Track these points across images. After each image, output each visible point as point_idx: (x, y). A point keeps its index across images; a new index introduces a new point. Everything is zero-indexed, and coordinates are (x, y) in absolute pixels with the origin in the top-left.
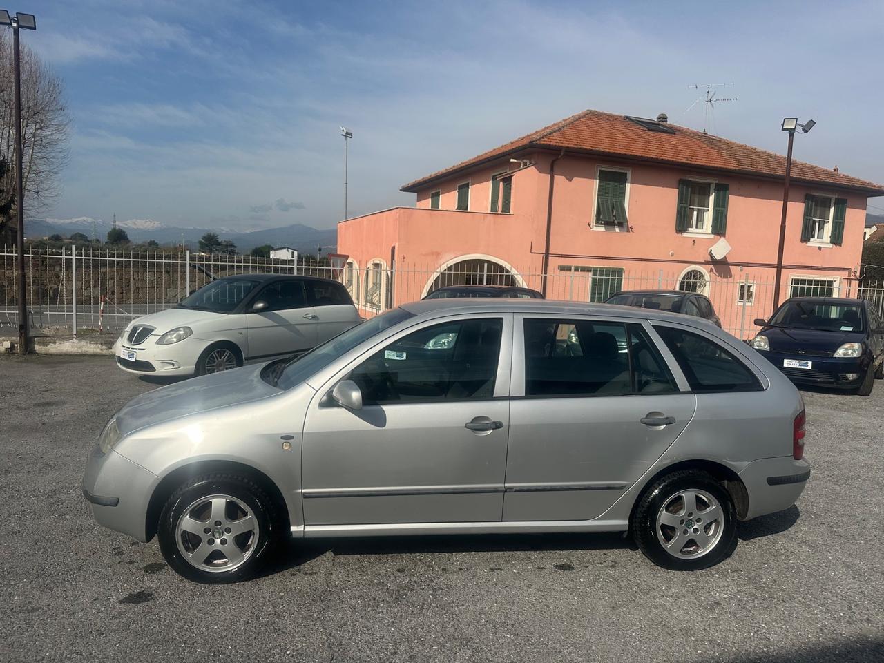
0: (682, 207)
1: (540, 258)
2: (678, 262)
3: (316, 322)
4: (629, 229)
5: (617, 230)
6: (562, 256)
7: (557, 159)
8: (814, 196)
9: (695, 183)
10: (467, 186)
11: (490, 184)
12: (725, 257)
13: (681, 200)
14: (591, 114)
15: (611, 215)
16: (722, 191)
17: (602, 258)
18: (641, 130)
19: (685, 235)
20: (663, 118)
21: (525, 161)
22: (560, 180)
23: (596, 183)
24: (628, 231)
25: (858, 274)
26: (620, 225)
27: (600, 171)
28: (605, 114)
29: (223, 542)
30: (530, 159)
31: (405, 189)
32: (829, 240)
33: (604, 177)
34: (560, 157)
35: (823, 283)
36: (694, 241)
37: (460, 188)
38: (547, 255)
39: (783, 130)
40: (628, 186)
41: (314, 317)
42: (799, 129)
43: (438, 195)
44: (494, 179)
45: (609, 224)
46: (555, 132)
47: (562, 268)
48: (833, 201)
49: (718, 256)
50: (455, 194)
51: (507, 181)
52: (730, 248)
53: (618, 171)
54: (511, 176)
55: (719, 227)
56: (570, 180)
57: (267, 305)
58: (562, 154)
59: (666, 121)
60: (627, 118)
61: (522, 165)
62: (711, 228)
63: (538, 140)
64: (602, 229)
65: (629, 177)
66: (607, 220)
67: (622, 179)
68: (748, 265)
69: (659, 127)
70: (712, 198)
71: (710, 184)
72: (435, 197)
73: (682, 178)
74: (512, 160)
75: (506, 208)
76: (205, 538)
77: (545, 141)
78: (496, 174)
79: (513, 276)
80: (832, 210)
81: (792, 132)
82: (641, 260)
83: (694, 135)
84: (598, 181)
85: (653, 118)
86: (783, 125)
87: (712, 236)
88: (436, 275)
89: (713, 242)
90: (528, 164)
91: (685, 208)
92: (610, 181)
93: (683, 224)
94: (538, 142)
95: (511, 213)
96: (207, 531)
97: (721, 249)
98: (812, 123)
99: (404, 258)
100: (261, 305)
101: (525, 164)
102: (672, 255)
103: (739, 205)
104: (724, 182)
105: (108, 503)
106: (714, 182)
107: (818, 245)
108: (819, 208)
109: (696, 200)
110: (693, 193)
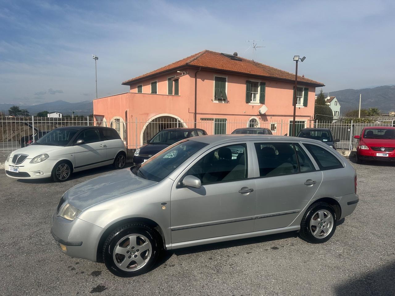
0: (248, 92)
1: (193, 115)
2: (247, 115)
3: (106, 148)
4: (228, 102)
5: (223, 102)
6: (202, 114)
7: (198, 72)
8: (297, 87)
9: (254, 82)
10: (156, 83)
11: (167, 82)
12: (265, 113)
13: (248, 89)
14: (207, 52)
15: (221, 96)
16: (263, 85)
17: (218, 114)
18: (229, 59)
19: (249, 104)
20: (236, 54)
21: (184, 72)
22: (199, 80)
23: (214, 82)
24: (227, 103)
25: (313, 118)
26: (224, 100)
27: (215, 77)
28: (213, 52)
29: (136, 256)
30: (186, 71)
31: (124, 84)
32: (303, 105)
33: (217, 79)
34: (199, 71)
35: (301, 122)
36: (253, 106)
37: (152, 84)
38: (196, 113)
39: (294, 60)
40: (227, 83)
41: (105, 146)
42: (300, 60)
43: (141, 86)
44: (169, 79)
45: (220, 100)
46: (195, 59)
47: (202, 119)
48: (303, 89)
49: (263, 113)
50: (150, 86)
51: (177, 81)
52: (267, 109)
53: (222, 77)
54: (178, 79)
55: (262, 101)
56: (203, 81)
57: (84, 141)
58: (200, 69)
59: (237, 56)
60: (222, 54)
61: (182, 74)
62: (259, 101)
63: (190, 63)
64: (217, 102)
65: (227, 80)
66: (219, 98)
67: (224, 81)
68: (273, 116)
69: (234, 57)
70: (259, 88)
71: (258, 83)
72: (140, 88)
73: (248, 80)
74: (178, 72)
75: (177, 93)
76: (127, 255)
77: (192, 63)
78: (170, 77)
79: (182, 123)
80: (303, 92)
81: (297, 61)
82: (233, 115)
83: (249, 62)
84: (215, 81)
85: (232, 54)
86: (294, 58)
87: (260, 104)
88: (147, 124)
89: (260, 107)
90: (185, 73)
91: (249, 93)
92: (219, 81)
93: (248, 100)
94: (190, 64)
95: (179, 95)
96: (128, 252)
97: (264, 110)
98: (304, 58)
99: (132, 116)
100: (80, 141)
101: (184, 74)
102: (245, 113)
103: (270, 91)
104: (264, 82)
105: (77, 245)
106: (259, 81)
107: (299, 107)
108: (299, 92)
109: (253, 89)
110: (252, 86)
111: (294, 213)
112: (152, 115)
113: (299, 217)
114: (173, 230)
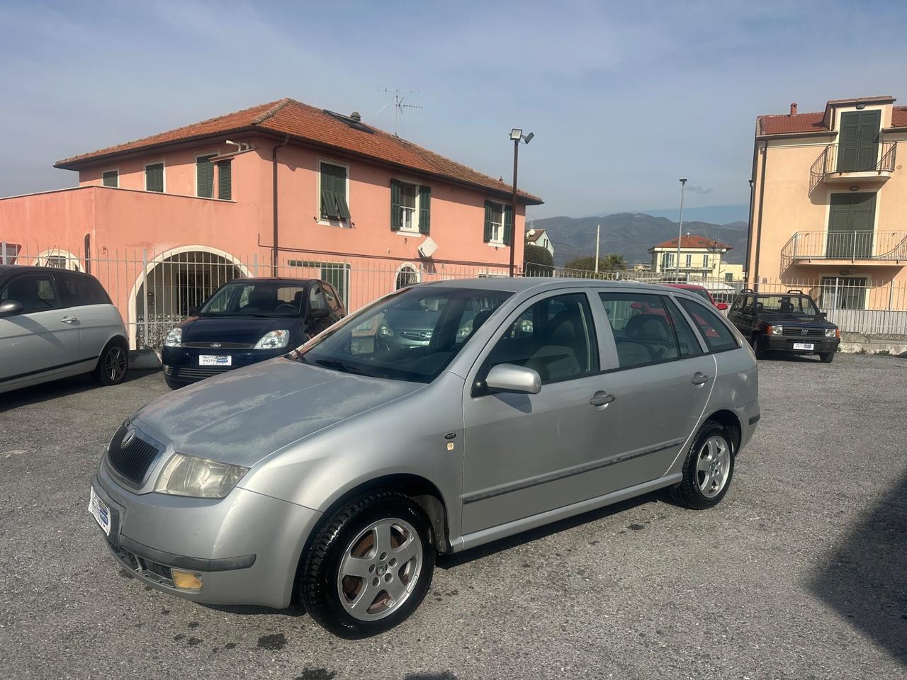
0: (395, 206)
1: (268, 253)
2: (394, 259)
4: (352, 225)
5: (341, 225)
6: (291, 250)
7: (280, 146)
8: (491, 202)
9: (406, 184)
10: (160, 167)
11: (193, 168)
12: (431, 256)
13: (394, 200)
14: (290, 102)
15: (335, 210)
16: (425, 192)
17: (329, 253)
18: (345, 126)
19: (398, 233)
20: (356, 117)
21: (244, 144)
22: (282, 168)
23: (318, 176)
24: (351, 227)
25: (522, 270)
26: (344, 220)
27: (322, 163)
28: (304, 105)
29: (388, 577)
30: (249, 143)
31: (60, 166)
32: (502, 242)
33: (325, 170)
34: (284, 144)
36: (406, 239)
37: (149, 169)
38: (276, 249)
39: (511, 139)
40: (348, 181)
41: (74, 322)
42: (523, 140)
43: (115, 175)
44: (200, 161)
45: (333, 219)
46: (270, 117)
47: (292, 263)
48: (503, 208)
49: (427, 254)
50: (141, 175)
51: (225, 165)
52: (437, 247)
53: (338, 165)
54: (231, 160)
55: (425, 228)
56: (293, 170)
58: (286, 140)
59: (360, 120)
60: (326, 112)
61: (240, 148)
62: (418, 228)
63: (260, 123)
64: (327, 223)
65: (348, 172)
66: (333, 214)
67: (341, 174)
68: (447, 262)
69: (353, 122)
70: (417, 199)
71: (415, 186)
72: (110, 178)
73: (393, 177)
74: (228, 142)
75: (226, 193)
76: (369, 578)
77: (265, 125)
78: (210, 154)
80: (503, 215)
81: (517, 141)
82: (364, 256)
83: (388, 137)
84: (320, 173)
85: (348, 114)
86: (511, 135)
87: (420, 235)
89: (420, 241)
90: (247, 147)
91: (397, 207)
92: (331, 175)
93: (396, 224)
94: (260, 125)
95: (233, 199)
96: (370, 569)
97: (429, 247)
98: (532, 135)
99: (105, 249)
101: (244, 148)
102: (389, 252)
103: (440, 207)
104: (426, 185)
105: (241, 564)
106: (418, 183)
107: (495, 245)
108: (494, 213)
109: (405, 200)
110: (402, 193)
111: (676, 445)
112: (161, 248)
113: (679, 455)
114: (466, 502)
